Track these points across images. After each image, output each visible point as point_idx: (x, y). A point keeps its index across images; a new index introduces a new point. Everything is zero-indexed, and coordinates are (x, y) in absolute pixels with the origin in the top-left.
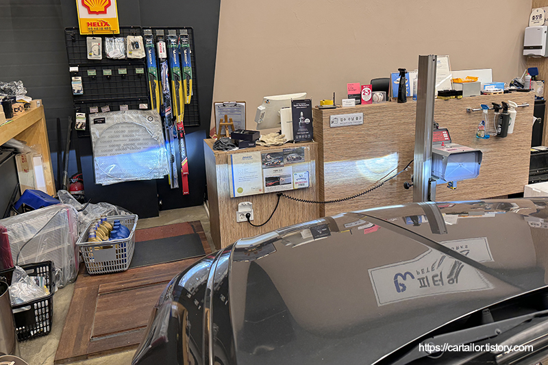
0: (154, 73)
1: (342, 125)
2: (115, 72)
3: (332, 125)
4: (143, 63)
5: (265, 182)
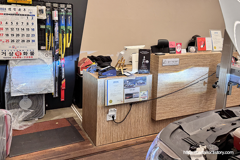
0: (49, 29)
1: (168, 65)
3: (163, 65)
4: (44, 22)
5: (125, 97)
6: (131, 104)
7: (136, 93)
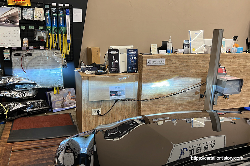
0: (50, 29)
1: (153, 65)
2: (27, 27)
3: (148, 64)
4: (43, 23)
5: (110, 94)
6: (116, 101)
7: (121, 91)
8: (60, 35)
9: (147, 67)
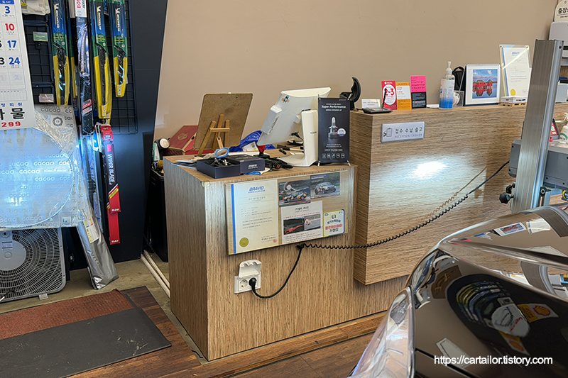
1: (396, 139)
3: (384, 139)
5: (283, 227)
6: (300, 246)
7: (312, 217)
8: (96, 59)
9: (382, 145)
